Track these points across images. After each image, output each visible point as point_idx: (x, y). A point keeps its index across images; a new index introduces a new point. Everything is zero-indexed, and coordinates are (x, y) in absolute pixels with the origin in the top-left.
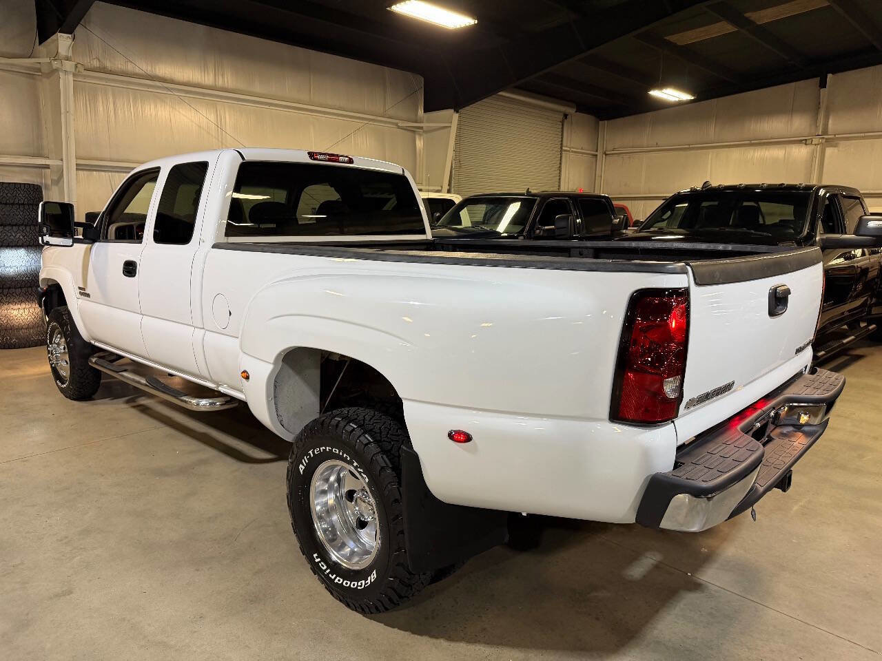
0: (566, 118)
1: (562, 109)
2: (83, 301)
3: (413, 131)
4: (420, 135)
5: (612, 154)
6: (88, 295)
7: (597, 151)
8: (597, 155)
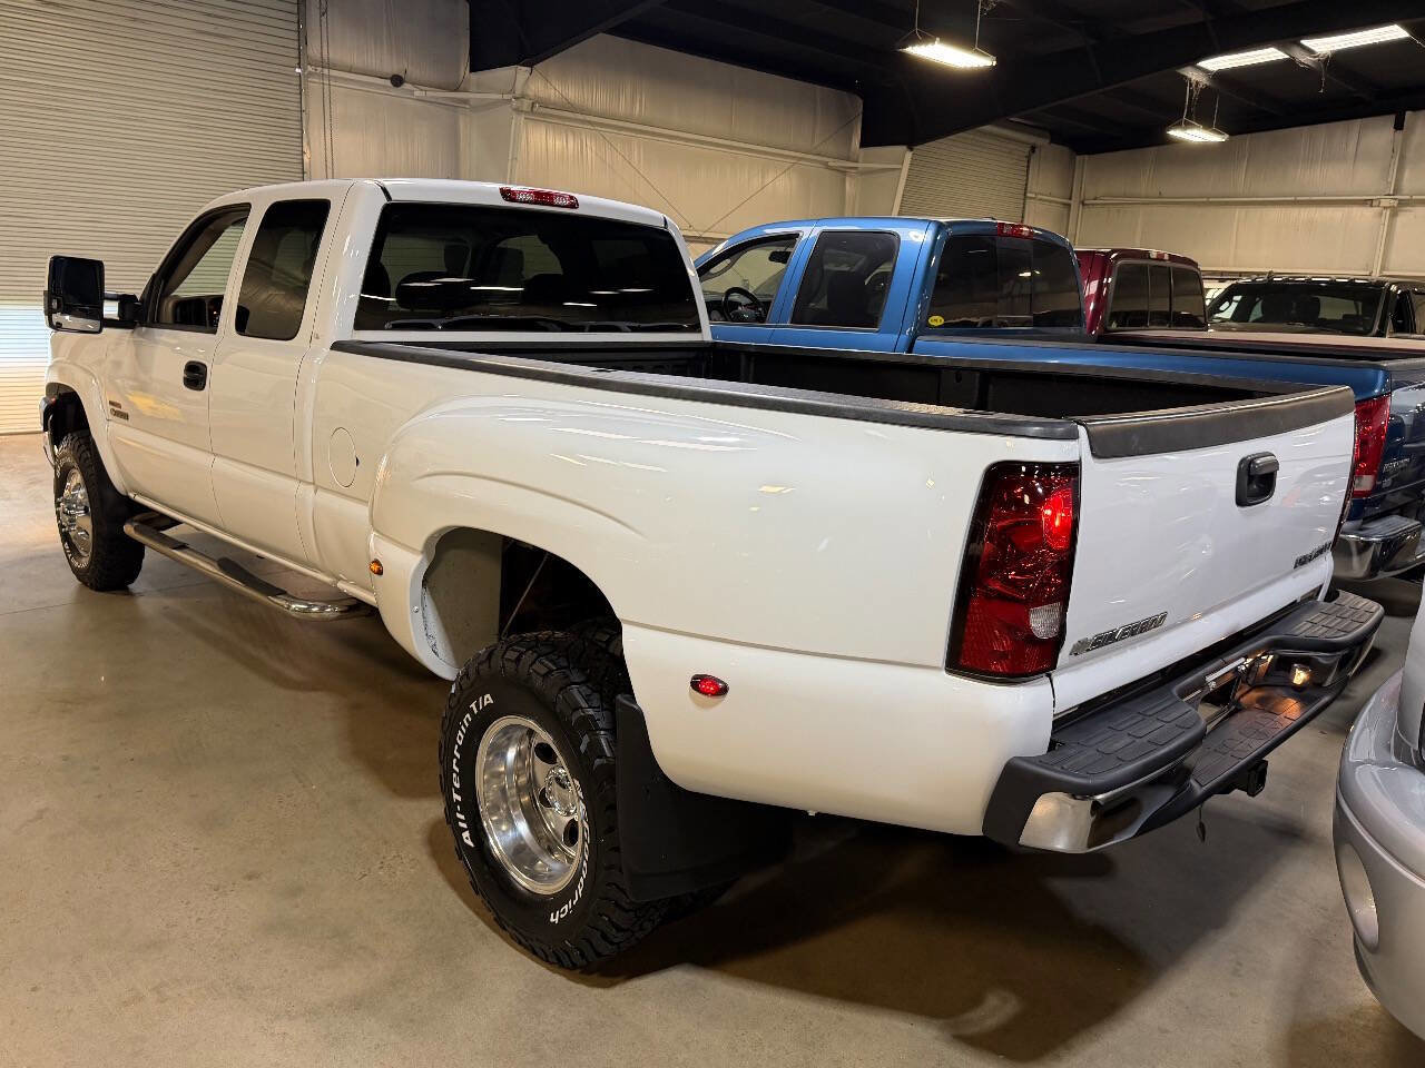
0: (1034, 152)
1: (1033, 140)
2: (117, 426)
3: (843, 172)
4: (850, 176)
5: (1093, 204)
6: (125, 416)
7: (1070, 199)
8: (1069, 205)
